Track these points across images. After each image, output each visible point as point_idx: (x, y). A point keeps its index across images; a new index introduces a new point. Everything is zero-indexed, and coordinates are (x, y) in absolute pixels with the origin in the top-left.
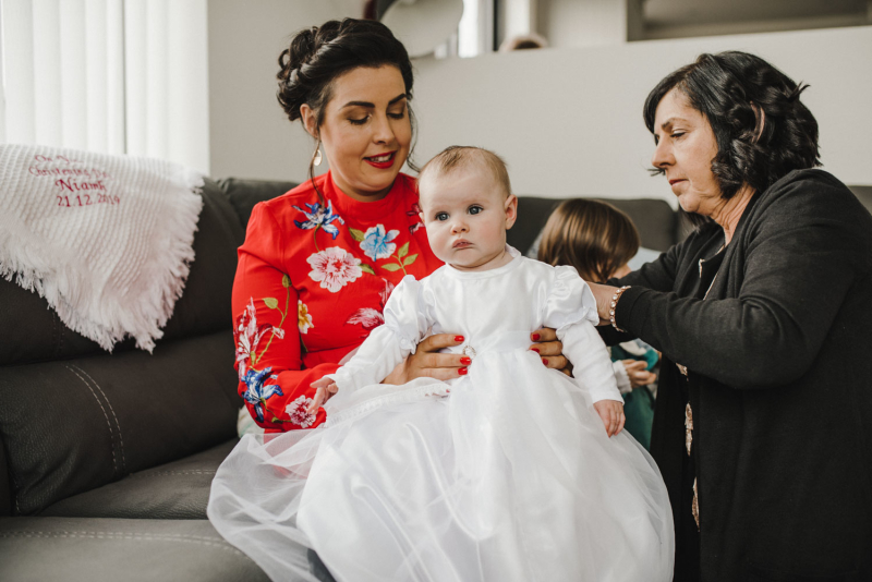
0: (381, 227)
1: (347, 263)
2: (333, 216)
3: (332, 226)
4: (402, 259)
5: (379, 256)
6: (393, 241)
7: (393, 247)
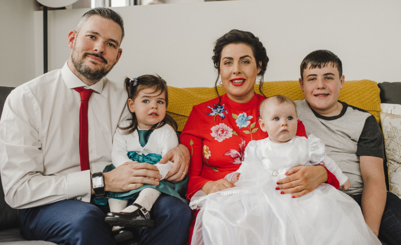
0: (245, 114)
1: (227, 131)
2: (224, 110)
3: (222, 114)
4: (252, 129)
5: (243, 126)
6: (249, 120)
7: (249, 122)
